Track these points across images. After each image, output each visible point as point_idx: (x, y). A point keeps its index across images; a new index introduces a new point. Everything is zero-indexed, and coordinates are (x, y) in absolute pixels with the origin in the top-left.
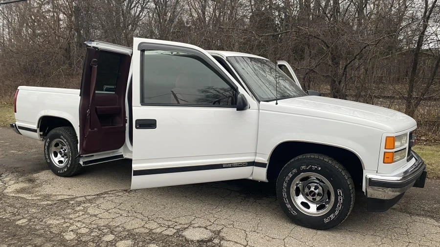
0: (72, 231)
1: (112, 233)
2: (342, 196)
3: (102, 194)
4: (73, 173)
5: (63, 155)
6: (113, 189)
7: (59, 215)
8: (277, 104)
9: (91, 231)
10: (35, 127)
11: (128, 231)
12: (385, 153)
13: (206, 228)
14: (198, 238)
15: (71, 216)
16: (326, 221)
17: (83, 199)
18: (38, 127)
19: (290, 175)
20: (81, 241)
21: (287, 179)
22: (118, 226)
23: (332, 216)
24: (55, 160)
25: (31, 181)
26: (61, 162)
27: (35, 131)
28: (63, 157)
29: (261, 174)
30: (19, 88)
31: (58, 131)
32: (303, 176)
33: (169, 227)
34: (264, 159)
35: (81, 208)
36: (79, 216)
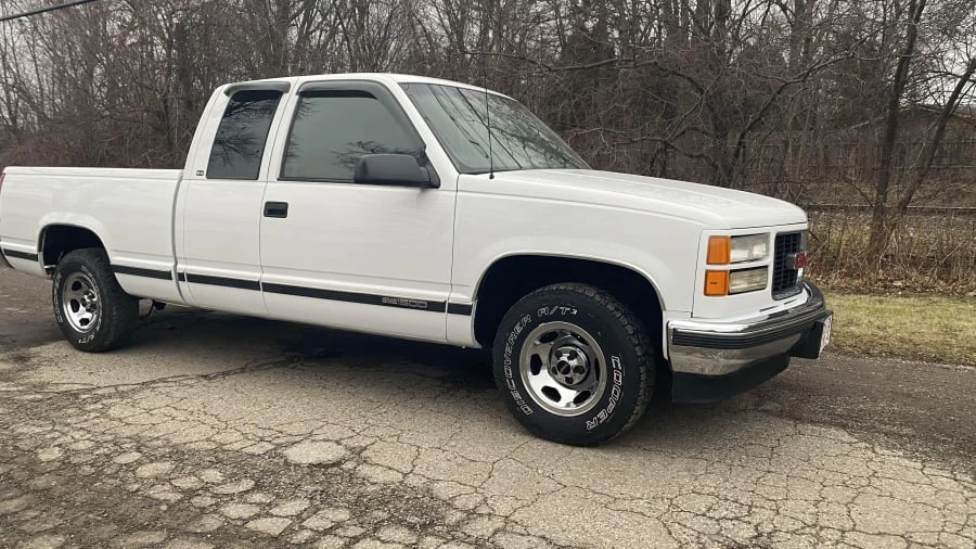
0: (59, 446)
1: (138, 450)
2: (621, 371)
3: (154, 382)
4: (107, 343)
5: (88, 306)
6: (182, 373)
7: (46, 419)
8: (492, 177)
9: (98, 445)
10: (33, 249)
11: (174, 446)
12: (707, 272)
13: (338, 443)
14: (312, 460)
15: (69, 421)
16: (591, 425)
17: (112, 390)
18: (40, 250)
19: (518, 329)
20: (70, 463)
21: (512, 337)
22: (158, 438)
23: (602, 415)
24: (74, 318)
25: (21, 359)
26: (84, 321)
27: (33, 257)
28: (88, 310)
29: (460, 330)
30: (7, 170)
31: (76, 256)
32: (543, 331)
33: (262, 440)
34: (464, 297)
35: (99, 406)
36: (86, 421)
